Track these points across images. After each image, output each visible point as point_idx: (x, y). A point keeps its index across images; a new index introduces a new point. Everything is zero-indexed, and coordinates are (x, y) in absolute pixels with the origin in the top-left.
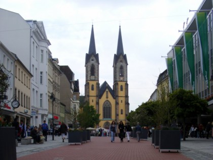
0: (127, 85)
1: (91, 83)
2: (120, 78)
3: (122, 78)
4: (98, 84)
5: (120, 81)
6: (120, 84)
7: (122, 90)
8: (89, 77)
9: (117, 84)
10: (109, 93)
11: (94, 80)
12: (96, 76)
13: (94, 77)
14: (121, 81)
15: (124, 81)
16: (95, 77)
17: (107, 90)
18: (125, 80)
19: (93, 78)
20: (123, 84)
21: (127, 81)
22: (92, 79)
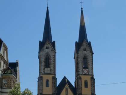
0: (93, 79)
1: (45, 77)
2: (83, 71)
3: (86, 72)
4: (55, 79)
5: (83, 75)
6: (84, 78)
7: (86, 86)
8: (42, 69)
9: (80, 78)
10: (69, 90)
11: (50, 74)
12: (52, 68)
13: (49, 69)
14: (86, 75)
15: (88, 75)
16: (51, 70)
17: (67, 86)
18: (90, 73)
19: (47, 70)
20: (88, 78)
21: (93, 75)
22: (46, 72)
